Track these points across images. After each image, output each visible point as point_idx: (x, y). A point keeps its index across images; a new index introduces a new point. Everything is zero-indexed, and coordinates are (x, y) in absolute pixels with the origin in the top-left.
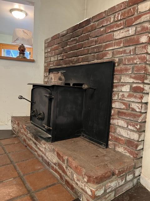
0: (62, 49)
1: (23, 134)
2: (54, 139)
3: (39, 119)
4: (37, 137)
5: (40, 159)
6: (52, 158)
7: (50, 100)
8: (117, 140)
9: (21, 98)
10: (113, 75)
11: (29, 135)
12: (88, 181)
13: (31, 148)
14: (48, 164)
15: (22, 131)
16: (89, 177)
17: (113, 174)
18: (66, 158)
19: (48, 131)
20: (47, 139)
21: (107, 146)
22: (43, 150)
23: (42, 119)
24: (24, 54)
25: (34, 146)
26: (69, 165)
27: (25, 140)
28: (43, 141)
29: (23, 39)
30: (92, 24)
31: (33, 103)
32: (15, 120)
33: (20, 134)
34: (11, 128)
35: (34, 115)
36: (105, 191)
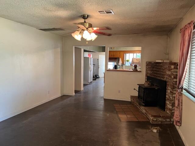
0: (152, 69)
1: (135, 103)
2: (145, 106)
3: (141, 98)
4: (140, 105)
5: (141, 112)
6: (144, 111)
7: (144, 92)
8: (167, 108)
9: (135, 89)
10: (166, 86)
11: (137, 104)
12: (152, 116)
13: (138, 109)
14: (143, 113)
15: (135, 102)
16: (152, 115)
17: (160, 117)
18: (147, 111)
19: (143, 103)
20: (143, 105)
21: (164, 111)
22: (142, 109)
23: (142, 98)
24: (136, 68)
25: (139, 108)
26: (148, 113)
27: (136, 106)
28: (142, 106)
29: (136, 63)
30: (161, 65)
31: (139, 92)
32: (132, 97)
33: (134, 104)
34: (130, 101)
35: (139, 96)
36: (157, 120)
